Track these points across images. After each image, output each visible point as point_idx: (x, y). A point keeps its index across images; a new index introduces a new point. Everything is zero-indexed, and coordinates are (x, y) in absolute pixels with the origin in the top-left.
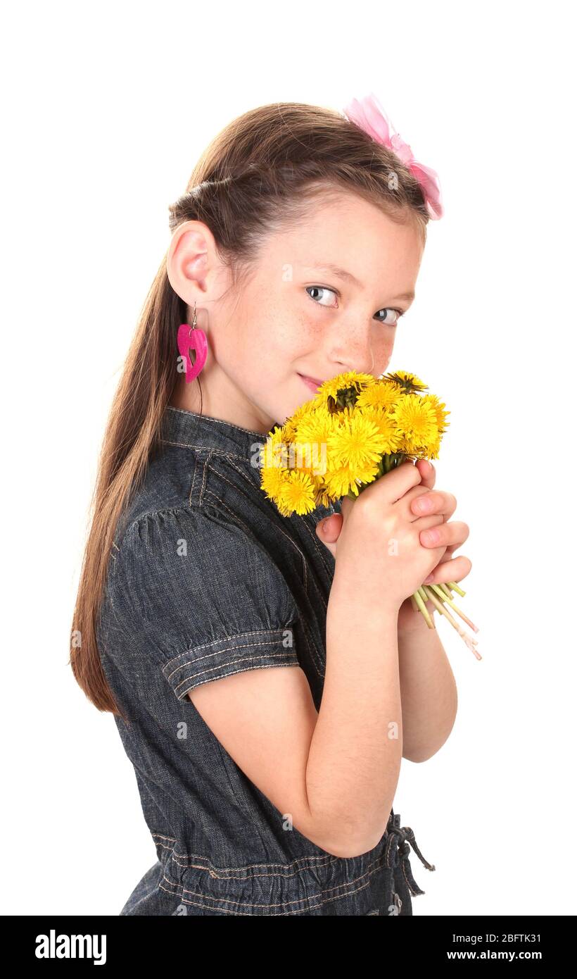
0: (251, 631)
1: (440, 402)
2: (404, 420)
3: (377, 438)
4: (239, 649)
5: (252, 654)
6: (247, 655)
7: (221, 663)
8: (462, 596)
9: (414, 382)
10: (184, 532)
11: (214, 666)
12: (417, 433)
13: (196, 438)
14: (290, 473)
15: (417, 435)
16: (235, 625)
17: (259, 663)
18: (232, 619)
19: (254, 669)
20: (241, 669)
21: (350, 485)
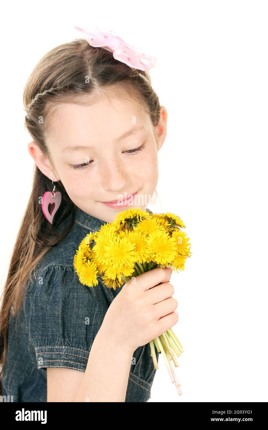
0: (78, 347)
1: (186, 237)
2: (154, 245)
3: (133, 253)
4: (67, 355)
5: (74, 360)
6: (71, 360)
7: (55, 359)
8: (178, 357)
9: (177, 222)
10: (65, 281)
11: (52, 359)
12: (160, 254)
13: (95, 226)
14: (87, 261)
15: (159, 256)
16: (70, 341)
17: (76, 367)
18: (69, 337)
19: (72, 369)
20: (64, 366)
21: (117, 275)
